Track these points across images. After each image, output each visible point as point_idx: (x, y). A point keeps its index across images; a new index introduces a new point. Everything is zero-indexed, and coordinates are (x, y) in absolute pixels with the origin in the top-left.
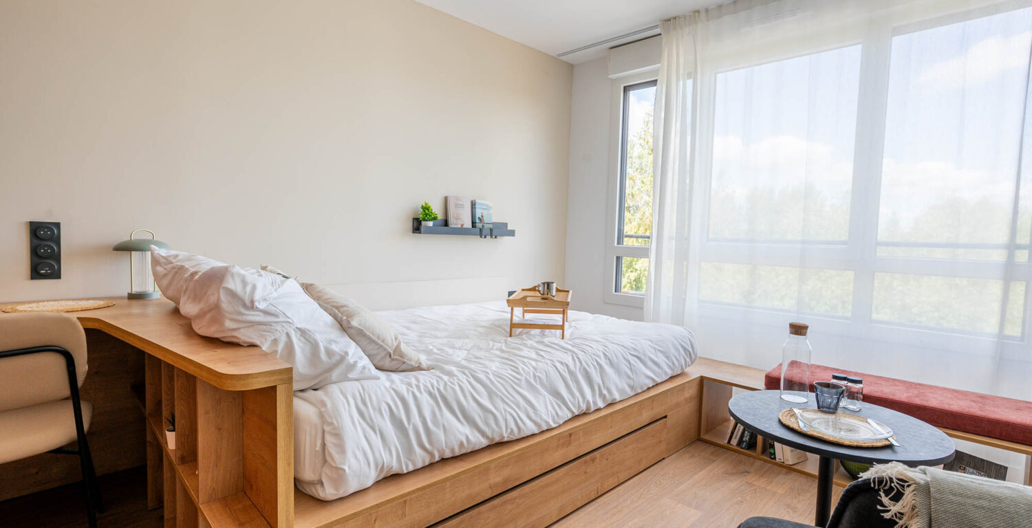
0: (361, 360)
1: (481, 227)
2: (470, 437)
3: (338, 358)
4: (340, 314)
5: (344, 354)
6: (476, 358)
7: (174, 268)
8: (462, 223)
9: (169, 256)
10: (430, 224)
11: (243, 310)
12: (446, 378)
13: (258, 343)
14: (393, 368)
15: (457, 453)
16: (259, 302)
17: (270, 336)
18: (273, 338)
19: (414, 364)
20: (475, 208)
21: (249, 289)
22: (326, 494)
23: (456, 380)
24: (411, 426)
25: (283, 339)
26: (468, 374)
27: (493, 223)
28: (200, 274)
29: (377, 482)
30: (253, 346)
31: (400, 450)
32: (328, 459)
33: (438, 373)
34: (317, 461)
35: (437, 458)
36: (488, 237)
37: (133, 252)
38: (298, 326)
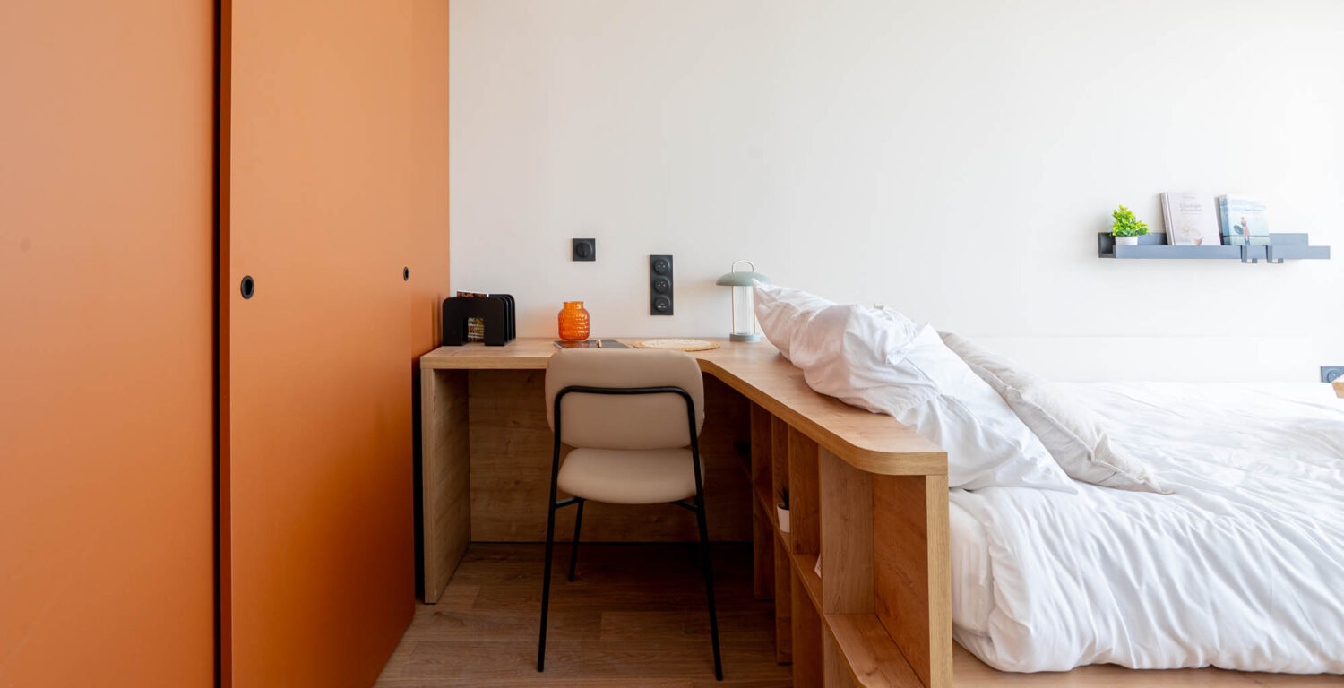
0: (1041, 456)
1: (1243, 244)
2: (1278, 643)
3: (1004, 448)
4: (1001, 382)
5: (1013, 445)
6: (1269, 487)
7: (777, 306)
8: (1198, 238)
9: (771, 292)
10: (1133, 241)
11: (871, 364)
12: (1209, 515)
13: (888, 408)
14: (1095, 480)
15: (1248, 665)
16: (892, 356)
17: (906, 404)
18: (910, 407)
19: (1135, 478)
20: (1226, 210)
21: (878, 336)
22: (996, 657)
23: (1233, 523)
24: (1144, 587)
25: (924, 409)
26: (1258, 515)
27: (1271, 235)
28: (815, 314)
29: (1081, 667)
30: (884, 414)
31: (1123, 623)
32: (1000, 604)
33: (1188, 502)
34: (981, 602)
35: (1201, 663)
36: (1262, 262)
37: (734, 287)
38: (944, 394)
